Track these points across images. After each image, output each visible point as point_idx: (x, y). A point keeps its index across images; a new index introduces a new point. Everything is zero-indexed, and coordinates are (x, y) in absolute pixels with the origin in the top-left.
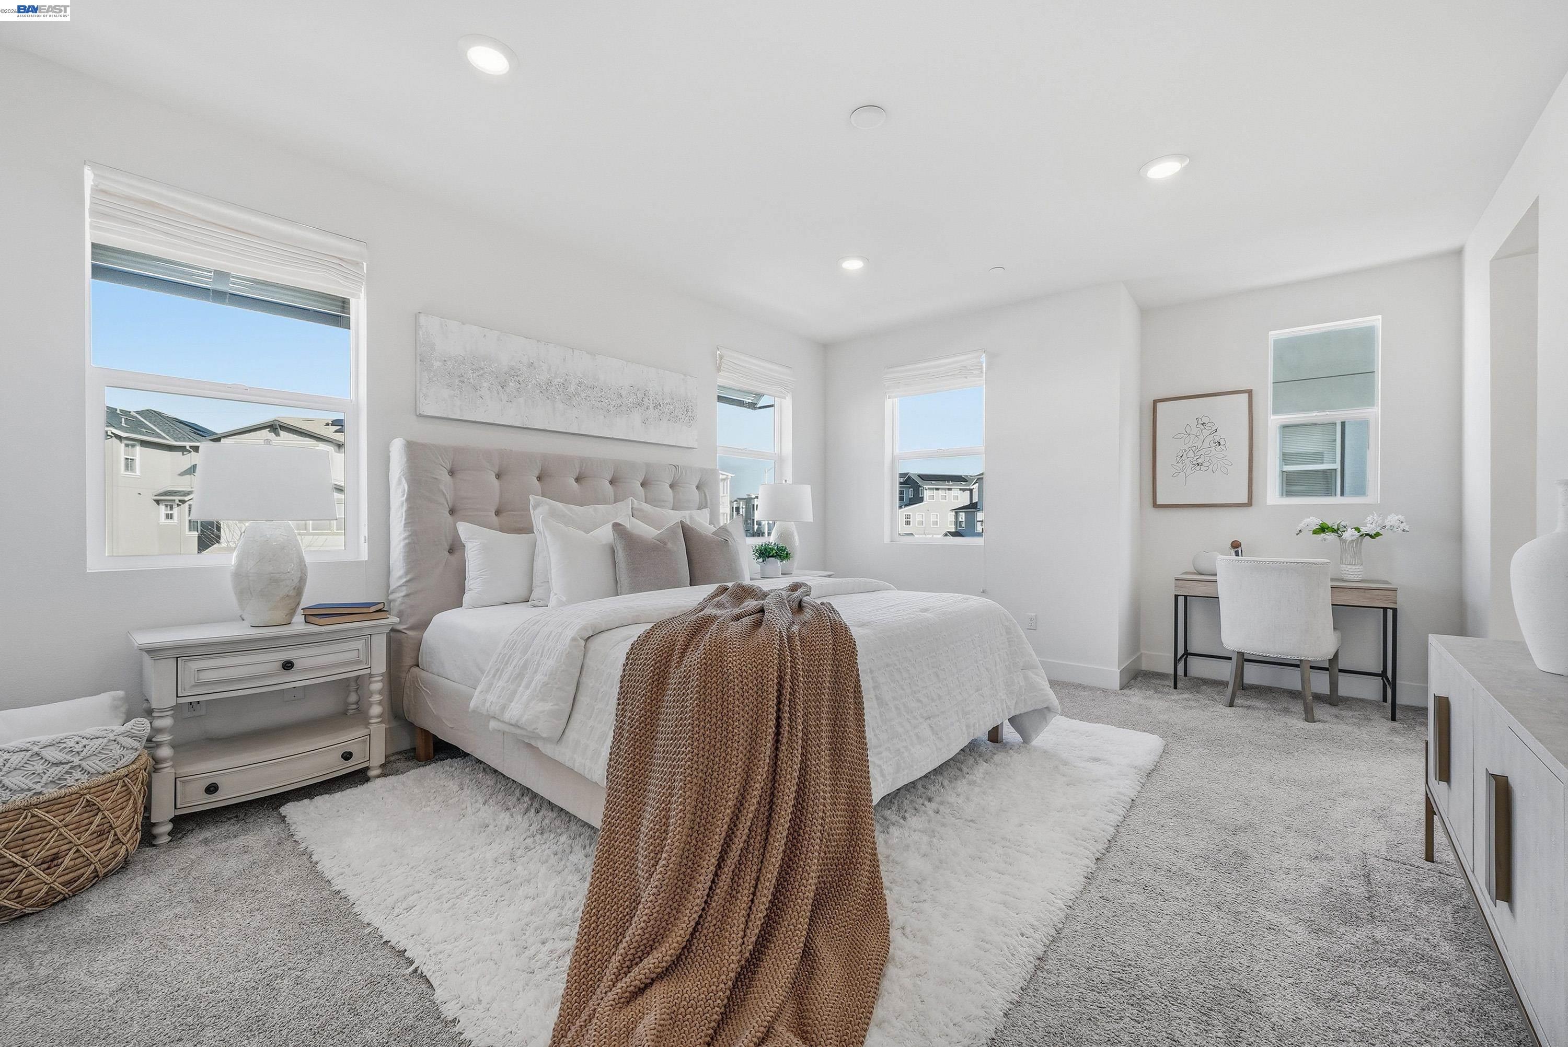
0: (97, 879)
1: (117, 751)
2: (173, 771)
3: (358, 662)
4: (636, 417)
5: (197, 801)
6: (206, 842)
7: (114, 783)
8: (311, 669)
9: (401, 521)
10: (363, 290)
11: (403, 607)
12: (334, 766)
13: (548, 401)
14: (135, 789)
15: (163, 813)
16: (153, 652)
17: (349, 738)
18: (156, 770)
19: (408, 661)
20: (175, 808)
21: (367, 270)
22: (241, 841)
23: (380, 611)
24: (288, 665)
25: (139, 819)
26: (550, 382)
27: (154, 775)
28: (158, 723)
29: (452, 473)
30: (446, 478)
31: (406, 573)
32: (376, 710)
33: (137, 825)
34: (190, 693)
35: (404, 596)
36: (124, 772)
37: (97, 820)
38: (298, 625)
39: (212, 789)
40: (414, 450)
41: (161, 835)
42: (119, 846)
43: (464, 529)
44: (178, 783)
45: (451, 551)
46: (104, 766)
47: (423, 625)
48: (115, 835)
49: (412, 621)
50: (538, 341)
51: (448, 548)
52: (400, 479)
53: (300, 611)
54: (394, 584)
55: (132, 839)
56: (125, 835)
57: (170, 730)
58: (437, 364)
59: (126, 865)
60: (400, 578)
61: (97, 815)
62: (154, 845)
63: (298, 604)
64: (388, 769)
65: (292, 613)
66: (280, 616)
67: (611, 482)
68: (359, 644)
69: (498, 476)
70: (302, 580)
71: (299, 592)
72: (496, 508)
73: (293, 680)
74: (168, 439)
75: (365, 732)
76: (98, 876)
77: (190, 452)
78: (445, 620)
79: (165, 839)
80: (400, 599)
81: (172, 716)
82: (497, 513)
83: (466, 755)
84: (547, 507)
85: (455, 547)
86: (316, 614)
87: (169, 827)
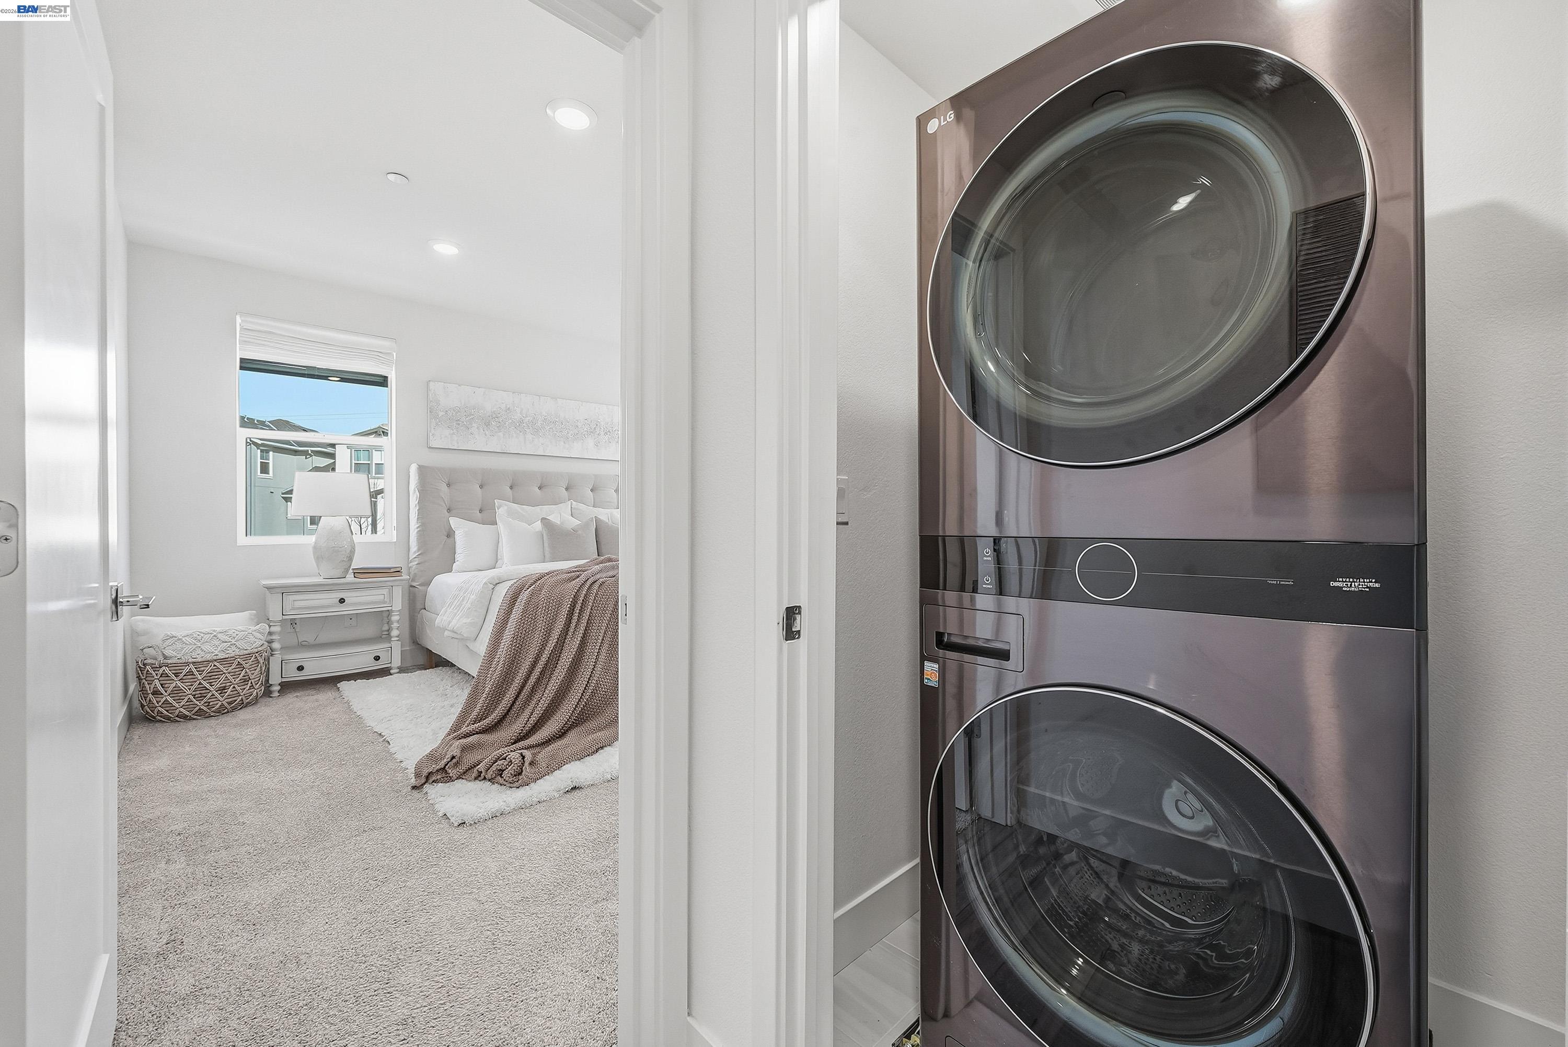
0: (243, 705)
1: (252, 639)
2: (280, 656)
3: (385, 602)
4: (590, 442)
5: (293, 675)
6: (297, 696)
7: (251, 655)
8: (355, 604)
9: (415, 517)
10: (394, 368)
11: (416, 571)
12: (367, 664)
13: (521, 434)
14: (261, 661)
15: (275, 679)
16: (270, 588)
17: (378, 648)
18: (272, 655)
19: (419, 606)
20: (282, 677)
21: (396, 357)
22: (315, 697)
23: (399, 571)
24: (342, 601)
25: (263, 678)
26: (521, 422)
27: (271, 657)
28: (273, 629)
29: (449, 485)
30: (444, 487)
31: (419, 550)
32: (395, 633)
33: (262, 681)
34: (291, 613)
35: (417, 564)
36: (256, 650)
37: (243, 673)
38: (350, 578)
39: (301, 668)
40: (423, 471)
41: (274, 691)
42: (253, 690)
43: (454, 522)
44: (283, 663)
45: (448, 536)
46: (246, 646)
47: (428, 583)
48: (251, 683)
49: (422, 580)
50: (513, 393)
51: (446, 534)
52: (415, 490)
53: (351, 571)
54: (412, 556)
55: (259, 690)
56: (256, 684)
57: (280, 633)
58: (441, 414)
59: (255, 701)
60: (415, 552)
61: (242, 670)
62: (271, 697)
63: (350, 567)
64: (402, 670)
65: (347, 571)
66: (338, 573)
67: (567, 489)
68: (385, 591)
69: (481, 487)
70: (352, 552)
71: (350, 559)
72: (480, 508)
73: (344, 610)
74: (294, 446)
75: (390, 645)
76: (243, 703)
77: (311, 456)
78: (442, 580)
79: (277, 694)
80: (414, 567)
81: (281, 625)
82: (481, 511)
83: (453, 665)
84: (506, 508)
85: (450, 534)
86: (358, 573)
87: (278, 688)
